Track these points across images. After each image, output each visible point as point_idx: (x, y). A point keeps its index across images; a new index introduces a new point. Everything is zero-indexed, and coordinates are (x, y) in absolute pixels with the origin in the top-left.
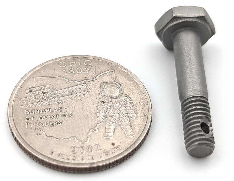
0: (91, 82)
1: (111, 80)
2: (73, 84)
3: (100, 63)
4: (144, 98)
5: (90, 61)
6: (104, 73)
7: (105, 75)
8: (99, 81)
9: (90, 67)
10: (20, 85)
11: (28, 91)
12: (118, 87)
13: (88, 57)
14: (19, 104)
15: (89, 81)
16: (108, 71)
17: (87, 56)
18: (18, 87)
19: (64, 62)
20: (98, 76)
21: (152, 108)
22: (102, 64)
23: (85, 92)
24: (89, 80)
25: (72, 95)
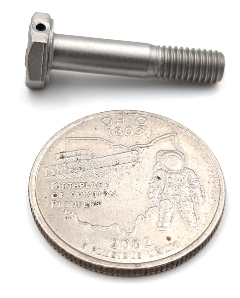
0: (144, 148)
1: (172, 148)
2: (119, 150)
3: (157, 124)
4: (216, 176)
5: (145, 119)
6: (163, 137)
7: (163, 140)
8: (154, 147)
9: (144, 128)
10: (48, 147)
11: (58, 156)
12: (181, 158)
13: (142, 113)
14: (45, 173)
15: (141, 148)
16: (169, 135)
17: (141, 111)
18: (45, 150)
19: (109, 119)
20: (153, 142)
21: (225, 190)
22: (161, 125)
23: (135, 162)
24: (141, 146)
25: (117, 166)
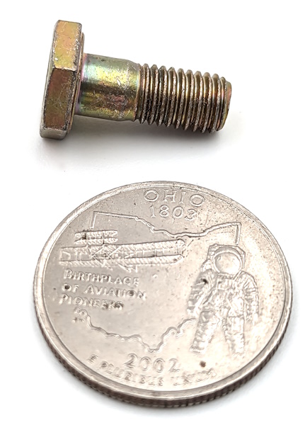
3: (218, 206)
4: (282, 288)
6: (221, 226)
8: (208, 239)
9: (199, 210)
10: (68, 221)
12: (240, 258)
14: (59, 256)
16: (230, 224)
19: (154, 192)
20: (208, 231)
22: (223, 209)
23: (179, 256)
24: (190, 235)
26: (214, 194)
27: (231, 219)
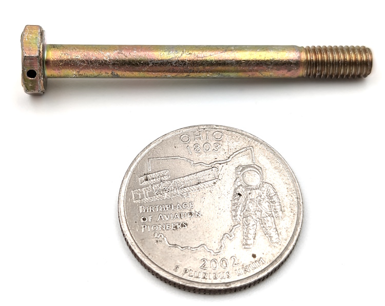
2: (199, 168)
3: (234, 137)
4: (293, 189)
5: (221, 134)
6: (240, 151)
8: (233, 163)
9: (221, 143)
10: (132, 169)
11: (143, 178)
12: (259, 173)
13: (218, 127)
14: (132, 197)
16: (245, 149)
18: (130, 173)
19: (187, 136)
20: (231, 157)
21: (302, 203)
22: (237, 138)
23: (216, 180)
24: (220, 162)
25: (199, 185)
26: (228, 129)
27: (245, 145)
